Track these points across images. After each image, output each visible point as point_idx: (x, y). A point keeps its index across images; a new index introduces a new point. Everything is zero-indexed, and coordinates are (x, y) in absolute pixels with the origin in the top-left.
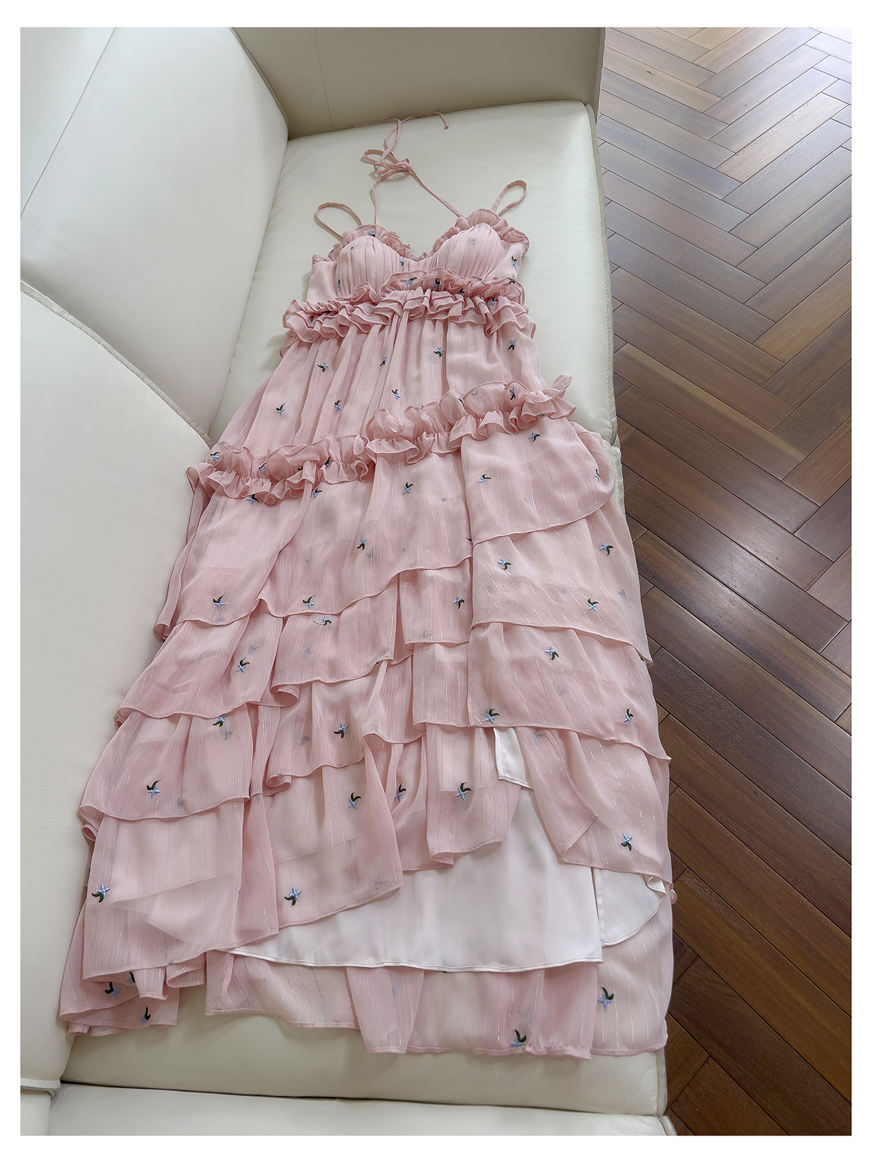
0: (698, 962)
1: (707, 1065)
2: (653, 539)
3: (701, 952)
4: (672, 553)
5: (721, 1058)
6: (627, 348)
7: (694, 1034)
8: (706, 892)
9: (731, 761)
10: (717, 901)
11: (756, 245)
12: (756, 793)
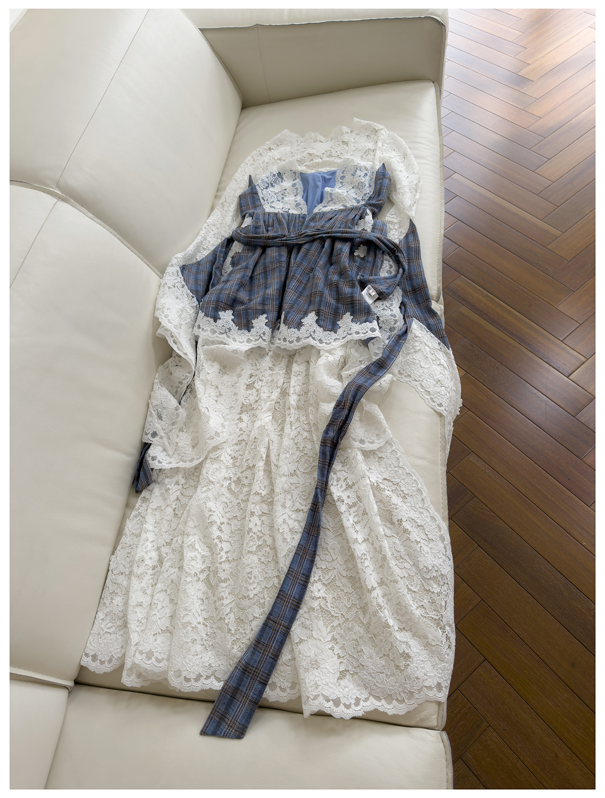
0: (475, 499)
1: (476, 550)
2: (464, 280)
3: (477, 494)
4: (476, 288)
6: (455, 176)
7: (470, 535)
8: (482, 464)
9: (502, 397)
10: (488, 469)
11: (540, 116)
12: (516, 414)
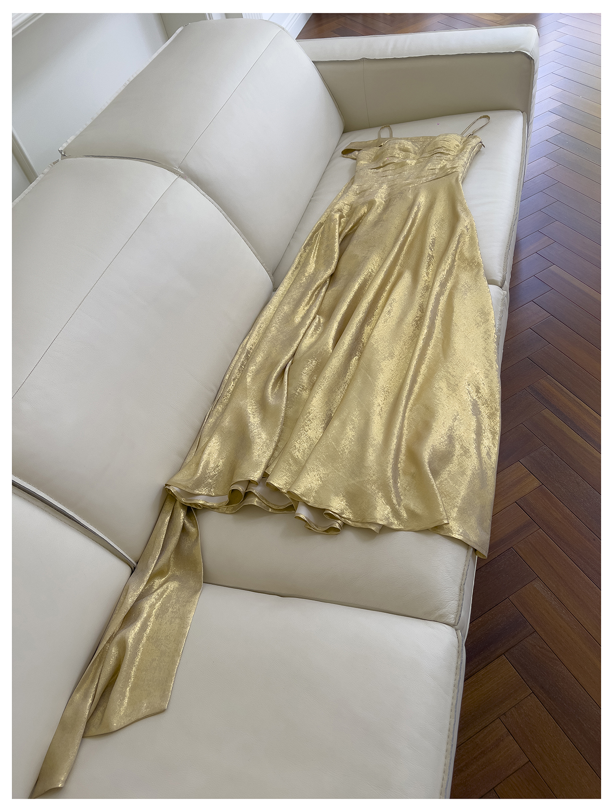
5: (541, 695)
